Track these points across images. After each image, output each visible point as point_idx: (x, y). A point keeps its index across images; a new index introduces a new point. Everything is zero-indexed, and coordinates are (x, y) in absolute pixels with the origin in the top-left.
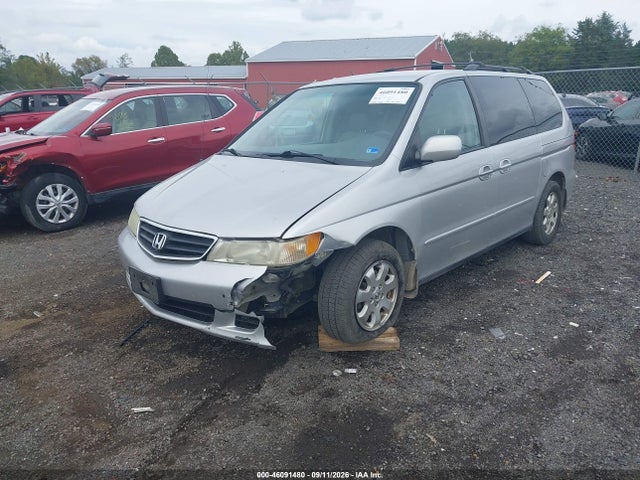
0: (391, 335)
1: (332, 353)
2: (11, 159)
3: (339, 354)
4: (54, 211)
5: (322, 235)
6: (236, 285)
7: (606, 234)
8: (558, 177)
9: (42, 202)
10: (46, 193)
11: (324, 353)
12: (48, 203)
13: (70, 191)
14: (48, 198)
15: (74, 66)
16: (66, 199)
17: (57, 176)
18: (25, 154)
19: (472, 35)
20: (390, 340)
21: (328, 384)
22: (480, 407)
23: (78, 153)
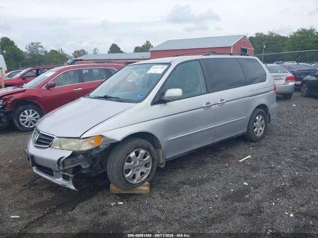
0: (145, 186)
1: (117, 194)
2: (9, 99)
3: (119, 195)
4: (28, 122)
5: (102, 136)
6: (59, 160)
7: (294, 136)
8: (263, 107)
9: (22, 118)
10: (24, 114)
11: (113, 193)
12: (25, 118)
13: (36, 113)
14: (25, 116)
15: (73, 54)
16: (34, 116)
17: (30, 106)
18: (15, 96)
19: (265, 34)
20: (145, 188)
21: (106, 209)
22: (172, 224)
23: (40, 96)
